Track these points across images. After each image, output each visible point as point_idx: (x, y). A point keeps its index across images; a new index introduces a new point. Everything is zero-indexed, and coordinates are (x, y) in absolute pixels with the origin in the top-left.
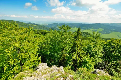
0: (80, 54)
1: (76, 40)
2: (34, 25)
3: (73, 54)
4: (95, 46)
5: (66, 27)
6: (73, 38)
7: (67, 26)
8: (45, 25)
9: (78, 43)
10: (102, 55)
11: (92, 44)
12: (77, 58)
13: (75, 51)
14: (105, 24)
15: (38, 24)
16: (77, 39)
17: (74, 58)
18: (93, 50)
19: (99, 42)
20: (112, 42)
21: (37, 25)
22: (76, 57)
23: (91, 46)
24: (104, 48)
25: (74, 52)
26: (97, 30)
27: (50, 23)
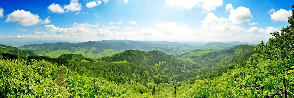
2: (4, 47)
8: (18, 47)
21: (7, 46)
26: (90, 49)
27: (25, 44)
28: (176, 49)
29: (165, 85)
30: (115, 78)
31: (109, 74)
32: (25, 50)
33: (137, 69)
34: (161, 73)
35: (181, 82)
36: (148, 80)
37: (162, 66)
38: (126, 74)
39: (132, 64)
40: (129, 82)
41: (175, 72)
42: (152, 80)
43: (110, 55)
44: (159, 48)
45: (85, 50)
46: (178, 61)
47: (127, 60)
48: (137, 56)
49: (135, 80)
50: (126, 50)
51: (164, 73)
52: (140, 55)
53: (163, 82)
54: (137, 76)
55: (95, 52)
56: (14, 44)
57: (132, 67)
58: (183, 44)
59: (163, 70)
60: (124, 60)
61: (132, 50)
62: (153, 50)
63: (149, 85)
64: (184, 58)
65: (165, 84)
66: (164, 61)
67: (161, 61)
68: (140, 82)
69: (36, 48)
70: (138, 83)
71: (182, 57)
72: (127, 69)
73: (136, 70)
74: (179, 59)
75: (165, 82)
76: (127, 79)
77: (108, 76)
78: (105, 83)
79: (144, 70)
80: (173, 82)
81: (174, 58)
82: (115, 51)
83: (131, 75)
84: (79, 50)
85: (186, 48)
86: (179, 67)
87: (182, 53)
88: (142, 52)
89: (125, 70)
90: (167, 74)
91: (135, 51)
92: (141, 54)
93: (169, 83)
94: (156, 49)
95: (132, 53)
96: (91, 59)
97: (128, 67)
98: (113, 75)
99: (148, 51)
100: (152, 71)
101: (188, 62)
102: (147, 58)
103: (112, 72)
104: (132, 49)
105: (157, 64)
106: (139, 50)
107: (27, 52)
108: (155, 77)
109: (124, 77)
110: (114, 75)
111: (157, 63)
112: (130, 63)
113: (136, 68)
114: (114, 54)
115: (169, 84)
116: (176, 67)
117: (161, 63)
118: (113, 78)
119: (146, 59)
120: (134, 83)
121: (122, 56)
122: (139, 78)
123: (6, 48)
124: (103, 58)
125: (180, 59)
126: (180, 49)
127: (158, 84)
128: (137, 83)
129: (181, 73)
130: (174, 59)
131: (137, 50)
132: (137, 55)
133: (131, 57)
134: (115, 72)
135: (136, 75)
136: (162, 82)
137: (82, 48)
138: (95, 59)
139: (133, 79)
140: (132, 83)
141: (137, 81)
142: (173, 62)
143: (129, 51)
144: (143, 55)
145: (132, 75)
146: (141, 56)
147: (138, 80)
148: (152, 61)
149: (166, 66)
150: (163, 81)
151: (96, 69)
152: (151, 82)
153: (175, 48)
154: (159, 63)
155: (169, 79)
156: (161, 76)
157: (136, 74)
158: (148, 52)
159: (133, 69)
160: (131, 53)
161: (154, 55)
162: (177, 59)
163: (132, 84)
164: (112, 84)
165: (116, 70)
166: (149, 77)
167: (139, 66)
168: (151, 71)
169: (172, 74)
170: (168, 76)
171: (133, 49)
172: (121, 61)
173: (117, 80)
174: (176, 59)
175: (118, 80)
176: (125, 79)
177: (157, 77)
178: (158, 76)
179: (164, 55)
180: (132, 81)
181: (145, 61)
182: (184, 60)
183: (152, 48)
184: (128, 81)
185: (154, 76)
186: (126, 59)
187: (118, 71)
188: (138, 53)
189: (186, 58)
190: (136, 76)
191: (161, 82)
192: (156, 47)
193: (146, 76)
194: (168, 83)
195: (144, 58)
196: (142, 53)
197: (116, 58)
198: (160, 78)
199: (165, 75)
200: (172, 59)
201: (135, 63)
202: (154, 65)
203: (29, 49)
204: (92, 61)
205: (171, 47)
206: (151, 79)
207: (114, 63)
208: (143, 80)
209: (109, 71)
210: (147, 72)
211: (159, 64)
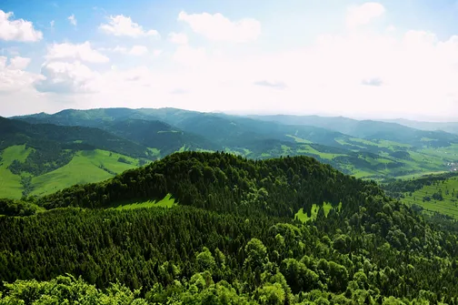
28: (392, 154)
29: (330, 298)
30: (129, 271)
31: (100, 259)
33: (220, 231)
34: (317, 253)
35: (405, 299)
36: (263, 276)
37: (325, 225)
38: (173, 251)
39: (197, 210)
40: (186, 284)
41: (379, 252)
42: (279, 274)
43: (100, 177)
44: (311, 145)
46: (397, 207)
47: (176, 196)
48: (216, 180)
49: (209, 273)
50: (169, 153)
51: (331, 251)
52: (229, 173)
53: (326, 286)
54: (218, 261)
55: (29, 170)
57: (197, 225)
58: (426, 134)
59: (325, 242)
60: (161, 197)
61: (194, 155)
62: (286, 152)
63: (265, 294)
64: (428, 199)
65: (333, 295)
66: (334, 204)
67: (320, 204)
68: (230, 282)
70: (222, 284)
71: (416, 193)
72: (176, 231)
73: (214, 236)
74: (402, 201)
75: (333, 289)
76: (177, 271)
77: (97, 267)
78: (84, 293)
79: (248, 236)
80: (367, 292)
81: (376, 191)
82: (121, 160)
83: (192, 256)
85: (442, 152)
86: (401, 237)
87: (417, 176)
88: (239, 161)
89: (167, 236)
90: (345, 257)
91: (207, 156)
92: (234, 170)
93: (348, 295)
94: (299, 152)
95: (198, 165)
96: (11, 202)
97: (179, 223)
98: (118, 259)
99: (265, 156)
100: (282, 239)
101: (448, 218)
102: (260, 185)
103: (114, 249)
104: (197, 150)
105: (301, 215)
106: (228, 151)
108: (291, 266)
109: (166, 263)
110: (122, 258)
111: (301, 211)
112: (187, 209)
113: (213, 227)
114: (120, 173)
115: (348, 300)
116: (384, 233)
117: (321, 213)
118: (119, 270)
119: (256, 193)
120: (207, 286)
121: (155, 180)
122: (224, 267)
124: (66, 193)
125: (407, 200)
126: (412, 154)
127: (305, 294)
128: (218, 284)
129: (407, 261)
130: (377, 198)
131: (217, 155)
132: (217, 173)
133: (192, 183)
134: (125, 248)
135: (213, 255)
136: (321, 289)
138: (31, 200)
139: (201, 271)
140: (200, 286)
141: (216, 279)
142: (374, 209)
143: (184, 156)
144: (242, 175)
145: (198, 255)
146: (237, 178)
147: (220, 272)
148: (282, 202)
149: (342, 226)
150: (324, 282)
151: (41, 244)
152: (273, 282)
153: (385, 150)
154: (313, 211)
155: (351, 279)
156: (317, 263)
157: (212, 251)
158: (266, 162)
159: (202, 230)
160: (191, 165)
161: (290, 176)
162: (395, 200)
163: (197, 289)
164: (114, 292)
165: (129, 239)
166: (266, 262)
167: (226, 219)
168: (277, 241)
169: (366, 261)
170: (348, 265)
171: (202, 151)
172: (152, 200)
173: (135, 278)
174: (388, 197)
175: (140, 276)
176: (170, 270)
177: (300, 264)
178: (305, 262)
179: (332, 176)
180: (199, 277)
181: (251, 197)
182: (426, 205)
183: (283, 147)
184: (180, 279)
185: (288, 261)
186: (169, 191)
187: (141, 244)
188: (222, 166)
189: (438, 197)
190: (212, 260)
191: (317, 287)
192: (298, 140)
193: (256, 257)
194: (342, 296)
195: (246, 188)
196: (240, 166)
197: (128, 188)
198: (313, 269)
199: (333, 260)
200: (370, 199)
201: (208, 206)
202: (289, 216)
204: (17, 213)
205: (365, 142)
206: (274, 273)
207: (120, 209)
208: (242, 275)
209: (101, 247)
210: (258, 243)
211: (309, 215)
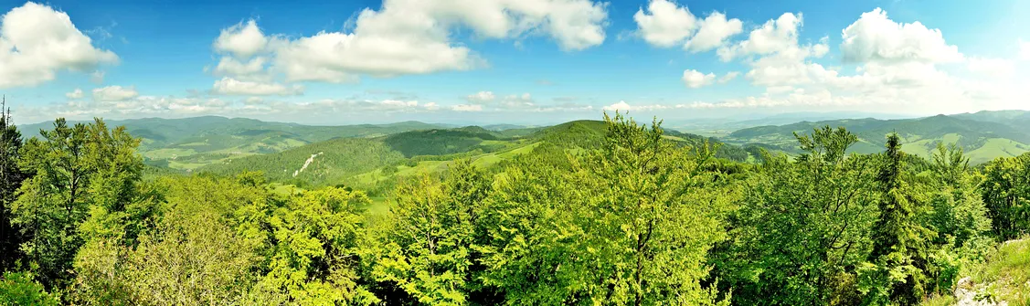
0: (915, 250)
1: (890, 187)
2: (676, 138)
3: (891, 256)
4: (958, 197)
5: (835, 137)
6: (876, 180)
7: (842, 132)
8: (718, 136)
9: (902, 199)
10: (990, 221)
11: (947, 192)
12: (912, 269)
13: (896, 242)
14: (959, 116)
15: (688, 132)
16: (893, 181)
17: (898, 275)
18: (958, 212)
19: (966, 178)
20: (1001, 170)
21: (687, 135)
22: (906, 267)
23: (945, 201)
24: (986, 198)
25: (894, 247)
26: (941, 139)
27: (740, 127)
32: (741, 145)
45: (925, 141)
56: (706, 128)
69: (775, 138)
84: (908, 142)
107: (748, 150)
123: (682, 140)
137: (918, 137)
203: (754, 140)
